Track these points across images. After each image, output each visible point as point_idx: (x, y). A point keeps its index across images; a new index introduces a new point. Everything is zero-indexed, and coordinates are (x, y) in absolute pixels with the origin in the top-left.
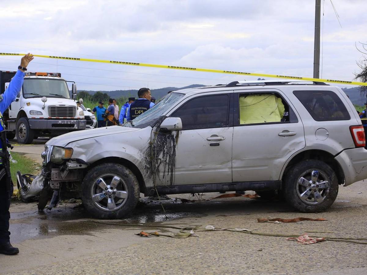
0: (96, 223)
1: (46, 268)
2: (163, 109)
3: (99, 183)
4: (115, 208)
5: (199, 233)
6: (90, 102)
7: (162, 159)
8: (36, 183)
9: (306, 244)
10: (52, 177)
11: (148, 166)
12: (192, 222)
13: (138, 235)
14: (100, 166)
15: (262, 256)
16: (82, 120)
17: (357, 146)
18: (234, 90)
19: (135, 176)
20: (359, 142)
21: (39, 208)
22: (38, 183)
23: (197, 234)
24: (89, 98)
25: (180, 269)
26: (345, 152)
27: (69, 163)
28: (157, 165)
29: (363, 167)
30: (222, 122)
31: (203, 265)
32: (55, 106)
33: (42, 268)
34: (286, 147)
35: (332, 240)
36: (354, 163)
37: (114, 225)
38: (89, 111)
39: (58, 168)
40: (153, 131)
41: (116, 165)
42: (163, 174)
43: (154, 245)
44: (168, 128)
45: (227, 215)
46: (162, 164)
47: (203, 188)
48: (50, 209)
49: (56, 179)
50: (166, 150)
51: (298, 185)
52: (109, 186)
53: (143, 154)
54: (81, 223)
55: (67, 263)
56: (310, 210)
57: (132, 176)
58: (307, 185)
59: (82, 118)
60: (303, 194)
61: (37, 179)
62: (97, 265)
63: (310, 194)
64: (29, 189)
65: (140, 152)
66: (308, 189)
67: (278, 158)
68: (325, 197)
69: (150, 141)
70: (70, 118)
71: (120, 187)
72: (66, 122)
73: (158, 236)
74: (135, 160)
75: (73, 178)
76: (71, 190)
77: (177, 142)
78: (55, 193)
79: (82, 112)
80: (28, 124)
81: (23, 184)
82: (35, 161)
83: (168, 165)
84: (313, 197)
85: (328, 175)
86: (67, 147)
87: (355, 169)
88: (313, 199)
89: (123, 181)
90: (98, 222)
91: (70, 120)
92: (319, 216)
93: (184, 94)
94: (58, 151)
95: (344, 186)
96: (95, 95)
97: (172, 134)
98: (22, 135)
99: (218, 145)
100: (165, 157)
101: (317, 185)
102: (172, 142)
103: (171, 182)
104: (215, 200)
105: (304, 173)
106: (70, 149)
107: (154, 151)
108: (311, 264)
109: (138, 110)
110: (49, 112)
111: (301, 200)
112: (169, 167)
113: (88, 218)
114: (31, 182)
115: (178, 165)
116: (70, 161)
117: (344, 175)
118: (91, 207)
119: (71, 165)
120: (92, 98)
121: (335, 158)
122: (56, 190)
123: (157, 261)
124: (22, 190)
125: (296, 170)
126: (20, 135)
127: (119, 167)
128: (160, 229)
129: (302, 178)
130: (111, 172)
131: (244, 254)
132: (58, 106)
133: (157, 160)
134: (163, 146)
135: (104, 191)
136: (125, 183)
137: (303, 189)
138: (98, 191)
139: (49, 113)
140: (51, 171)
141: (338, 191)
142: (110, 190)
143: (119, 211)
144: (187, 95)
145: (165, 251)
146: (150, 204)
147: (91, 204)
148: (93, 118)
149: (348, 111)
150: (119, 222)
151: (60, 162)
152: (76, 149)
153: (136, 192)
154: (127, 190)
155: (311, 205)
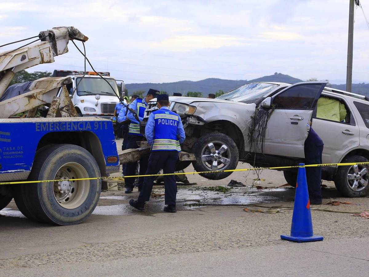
23: (282, 211)
32: (107, 103)
34: (346, 143)
42: (257, 143)
50: (261, 123)
52: (217, 152)
67: (339, 150)
77: (269, 118)
83: (260, 136)
86: (191, 105)
89: (229, 150)
93: (278, 85)
99: (297, 123)
100: (259, 128)
101: (360, 174)
102: (266, 117)
103: (262, 151)
106: (194, 107)
115: (267, 137)
116: (191, 117)
119: (192, 120)
132: (110, 103)
134: (260, 120)
139: (102, 110)
142: (217, 155)
152: (198, 108)
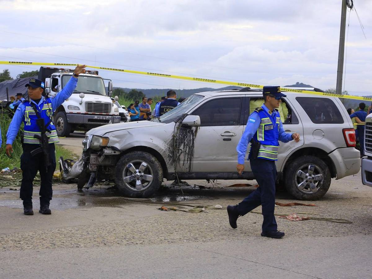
0: (126, 200)
1: (86, 226)
2: (185, 108)
3: (129, 168)
4: (141, 188)
5: (209, 210)
6: (125, 99)
7: (183, 150)
8: (76, 167)
9: (293, 221)
10: (90, 161)
11: (171, 155)
12: (205, 202)
13: (160, 209)
14: (131, 153)
15: (255, 226)
16: (117, 117)
17: (348, 146)
18: (245, 95)
19: (160, 163)
20: (350, 143)
21: (79, 187)
22: (77, 167)
23: (207, 211)
24: (125, 95)
25: (189, 231)
26: (338, 150)
27: (105, 150)
28: (178, 155)
29: (353, 164)
30: (234, 121)
31: (207, 230)
32: (92, 102)
33: (82, 226)
34: (288, 144)
35: (315, 219)
36: (345, 160)
37: (140, 202)
38: (123, 108)
39: (97, 153)
40: (176, 126)
41: (144, 153)
42: (183, 162)
43: (171, 216)
44: (189, 124)
45: (235, 199)
46: (183, 154)
47: (216, 175)
48: (88, 188)
49: (94, 163)
50: (186, 142)
51: (296, 176)
52: (137, 171)
53: (167, 145)
54: (113, 199)
55: (102, 224)
56: (305, 198)
57: (157, 163)
58: (304, 177)
59: (116, 115)
60: (301, 184)
61: (77, 164)
62: (125, 226)
63: (306, 184)
64: (70, 171)
65: (164, 143)
66: (305, 181)
67: (281, 153)
68: (319, 188)
69: (173, 134)
70: (105, 114)
71: (147, 171)
72: (101, 117)
73: (175, 210)
74: (160, 149)
75: (107, 163)
76: (106, 173)
77: (195, 136)
78: (92, 175)
79: (117, 109)
80: (65, 118)
81: (64, 167)
82: (73, 152)
83: (187, 155)
84: (309, 187)
85: (322, 169)
86: (104, 136)
87: (346, 165)
88: (309, 189)
89: (149, 166)
90: (128, 199)
91: (105, 116)
92: (313, 203)
93: (203, 96)
94: (96, 139)
95: (336, 179)
96: (130, 93)
97: (192, 129)
98: (60, 128)
99: (230, 140)
100: (185, 148)
101: (313, 177)
102: (192, 136)
103: (189, 170)
104: (228, 188)
105: (302, 167)
106: (107, 138)
107: (176, 143)
108: (292, 233)
109: (167, 108)
110: (86, 107)
111: (298, 189)
112: (188, 157)
113: (119, 196)
114: (72, 166)
115: (195, 155)
116: (106, 148)
117: (336, 170)
118: (122, 187)
119: (107, 152)
120: (127, 95)
121: (329, 155)
122: (94, 172)
123: (172, 226)
124: (64, 172)
125: (295, 163)
126: (58, 128)
127: (146, 155)
128: (177, 206)
129: (300, 171)
130: (139, 159)
131: (241, 224)
132: (95, 102)
133: (178, 151)
134: (184, 139)
135: (134, 174)
136: (151, 169)
137: (300, 180)
138: (128, 174)
139: (86, 109)
140: (90, 156)
141: (330, 183)
142: (138, 174)
143: (145, 191)
144: (206, 97)
145: (179, 221)
146: (172, 188)
147: (122, 185)
148: (127, 116)
149: (342, 116)
150: (145, 200)
151: (98, 149)
152: (111, 138)
153: (160, 176)
154: (152, 174)
155: (307, 194)
